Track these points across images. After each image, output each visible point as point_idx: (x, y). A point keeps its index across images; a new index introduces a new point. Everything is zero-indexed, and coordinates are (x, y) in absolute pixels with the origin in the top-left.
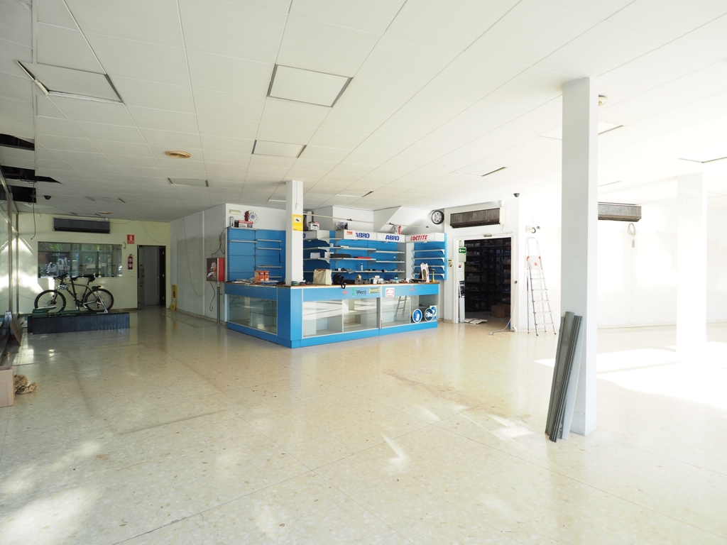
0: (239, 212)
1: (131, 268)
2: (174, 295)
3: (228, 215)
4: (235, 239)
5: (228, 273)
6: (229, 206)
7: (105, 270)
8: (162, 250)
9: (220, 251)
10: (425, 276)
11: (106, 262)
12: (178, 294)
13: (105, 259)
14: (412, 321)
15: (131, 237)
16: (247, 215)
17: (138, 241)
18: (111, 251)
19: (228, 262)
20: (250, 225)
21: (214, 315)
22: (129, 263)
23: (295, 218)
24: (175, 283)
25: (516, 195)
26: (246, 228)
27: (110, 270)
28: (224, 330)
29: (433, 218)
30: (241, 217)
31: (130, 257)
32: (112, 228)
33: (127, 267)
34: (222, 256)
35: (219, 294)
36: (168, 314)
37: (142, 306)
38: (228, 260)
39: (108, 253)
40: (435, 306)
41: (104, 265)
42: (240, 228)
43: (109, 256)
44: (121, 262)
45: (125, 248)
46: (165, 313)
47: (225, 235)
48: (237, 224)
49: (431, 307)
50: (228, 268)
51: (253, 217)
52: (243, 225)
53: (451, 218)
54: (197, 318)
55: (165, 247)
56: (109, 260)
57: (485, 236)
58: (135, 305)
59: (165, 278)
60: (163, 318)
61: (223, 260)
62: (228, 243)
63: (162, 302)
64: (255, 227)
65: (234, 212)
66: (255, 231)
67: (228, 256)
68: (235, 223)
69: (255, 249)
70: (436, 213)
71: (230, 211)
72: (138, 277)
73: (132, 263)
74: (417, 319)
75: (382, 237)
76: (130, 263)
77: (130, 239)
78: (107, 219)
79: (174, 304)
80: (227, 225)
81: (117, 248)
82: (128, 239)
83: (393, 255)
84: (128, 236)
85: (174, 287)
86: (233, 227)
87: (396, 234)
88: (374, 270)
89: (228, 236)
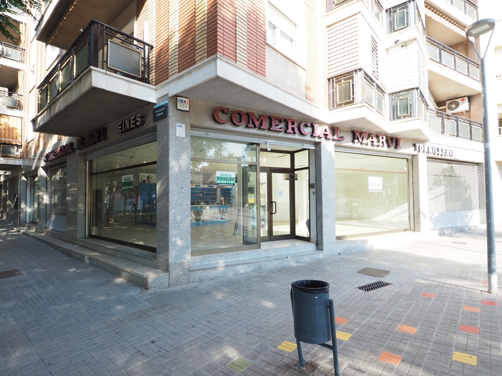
6: (141, 174)
16: (148, 177)
20: (150, 182)
30: (145, 179)
47: (139, 186)
64: (152, 182)
71: (142, 176)
75: (206, 186)
80: (140, 182)
83: (211, 193)
87: (212, 185)
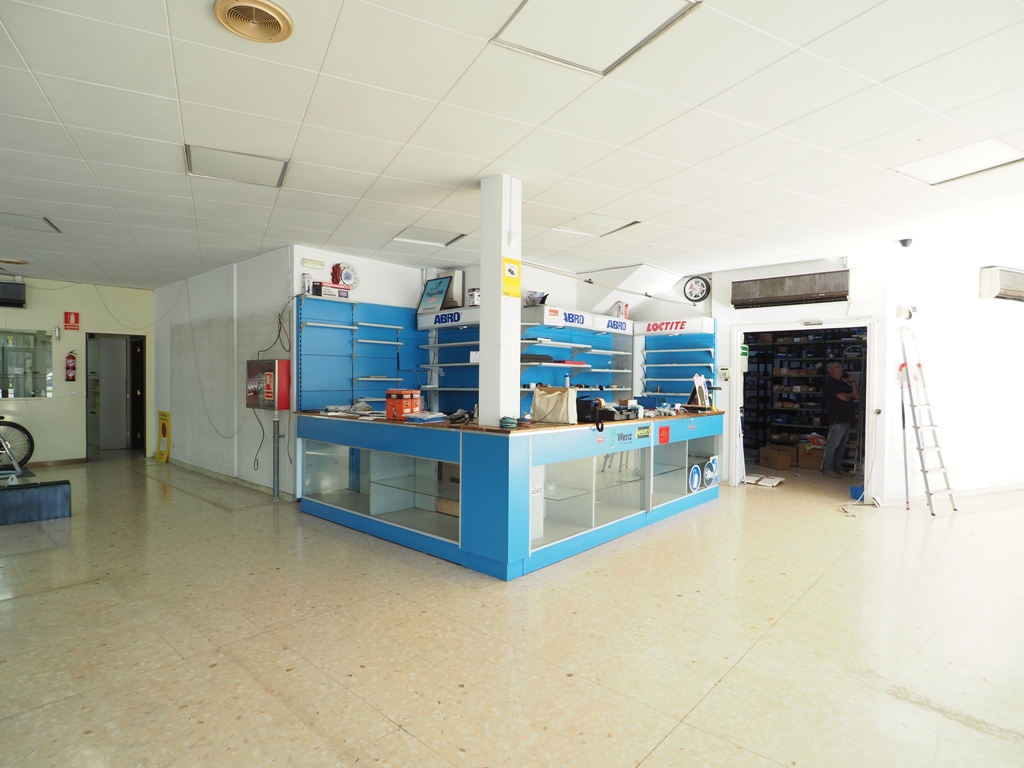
0: (322, 264)
1: (73, 379)
2: (164, 431)
3: (298, 270)
4: (312, 320)
5: (299, 391)
6: (301, 251)
7: (21, 381)
8: (137, 344)
9: (278, 345)
10: (703, 400)
11: (24, 365)
12: (173, 430)
13: (21, 361)
14: (689, 491)
15: (72, 318)
16: (336, 271)
17: (89, 325)
18: (32, 347)
19: (299, 369)
20: (344, 293)
21: (264, 478)
22: (68, 368)
23: (507, 266)
24: (166, 409)
25: (904, 243)
26: (337, 298)
27: (29, 380)
28: (289, 514)
29: (687, 291)
30: (325, 276)
31: (71, 357)
32: (31, 296)
33: (64, 377)
34: (285, 356)
35: (277, 436)
36: (151, 469)
37: (96, 454)
38: (299, 364)
39: (26, 350)
40: (716, 457)
41: (18, 371)
42: (323, 297)
43: (28, 355)
44: (50, 367)
45: (59, 338)
46: (145, 469)
47: (290, 312)
48: (317, 288)
49: (712, 459)
50: (299, 382)
51: (348, 277)
52: (330, 293)
53: (734, 289)
54: (220, 482)
55: (145, 337)
56: (29, 363)
57: (806, 324)
58: (81, 452)
59: (143, 398)
60: (139, 481)
61: (287, 364)
62: (299, 328)
63: (138, 443)
64: (354, 296)
65: (310, 262)
66: (352, 305)
67: (299, 356)
68: (314, 286)
69: (352, 343)
70: (693, 281)
71: (303, 261)
72: (87, 397)
73: (74, 368)
74: (695, 486)
75: (600, 324)
76: (70, 368)
77: (71, 320)
78: (18, 279)
79: (163, 449)
80: (297, 290)
81: (42, 340)
82: (67, 320)
83: (607, 357)
84: (67, 315)
85: (163, 417)
86: (310, 295)
87: (621, 319)
88: (587, 387)
89: (299, 314)
